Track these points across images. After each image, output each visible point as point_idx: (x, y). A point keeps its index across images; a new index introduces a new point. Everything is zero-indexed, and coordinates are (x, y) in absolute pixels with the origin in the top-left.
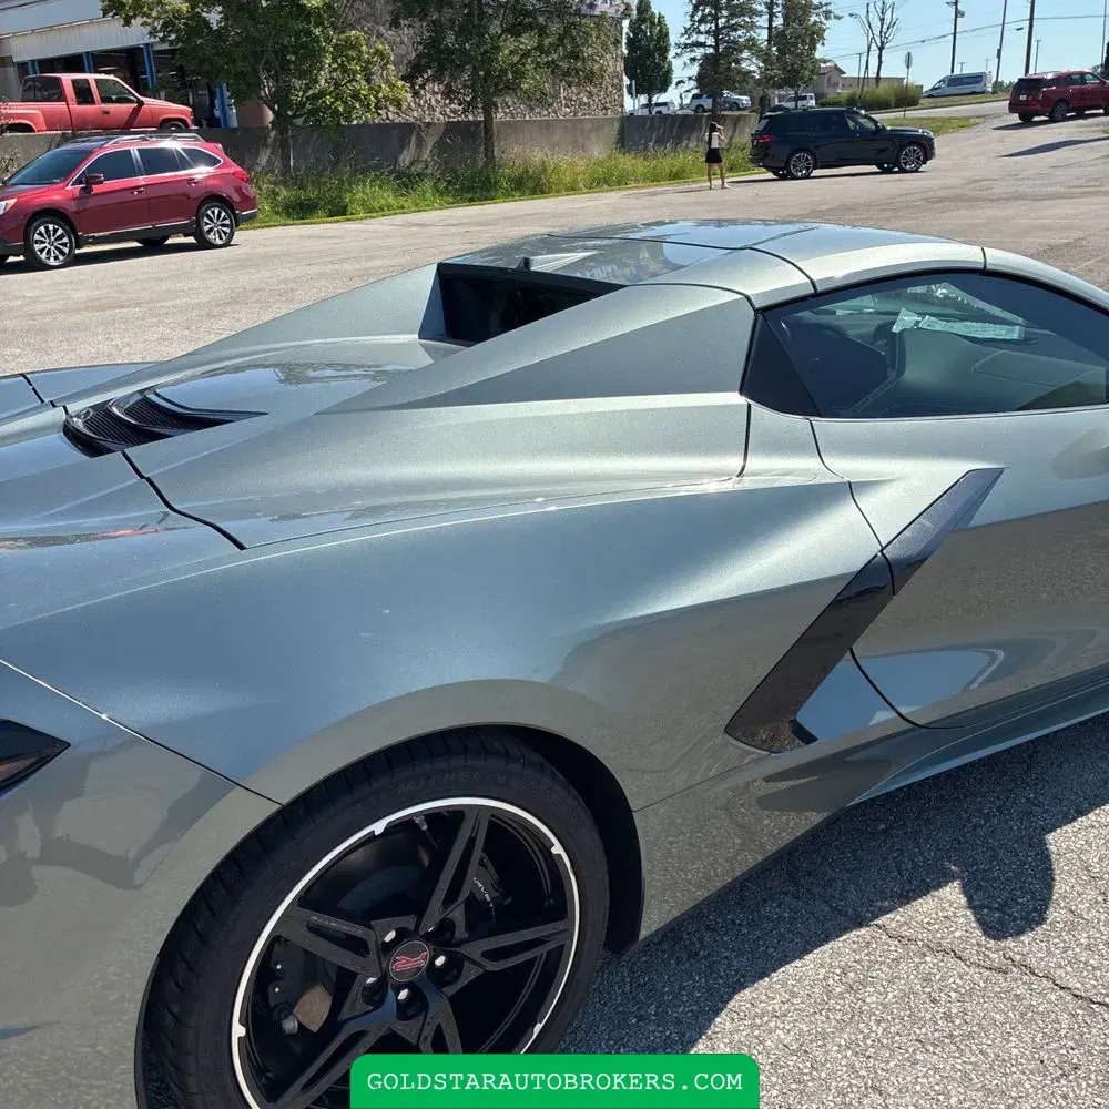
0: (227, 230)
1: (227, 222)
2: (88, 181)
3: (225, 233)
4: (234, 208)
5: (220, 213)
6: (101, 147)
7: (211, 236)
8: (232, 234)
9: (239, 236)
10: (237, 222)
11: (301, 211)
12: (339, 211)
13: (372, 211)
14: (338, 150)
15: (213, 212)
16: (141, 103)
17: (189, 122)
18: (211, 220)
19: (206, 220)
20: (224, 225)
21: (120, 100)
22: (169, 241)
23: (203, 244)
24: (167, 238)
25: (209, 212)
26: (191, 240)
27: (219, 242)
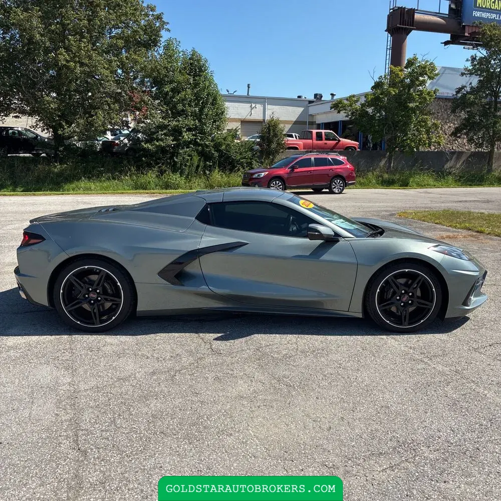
0: (342, 188)
1: (342, 185)
2: (293, 168)
3: (340, 189)
4: (346, 181)
5: (340, 182)
6: (302, 157)
7: (335, 190)
8: (343, 190)
9: (345, 191)
10: (346, 185)
11: (388, 183)
12: (405, 184)
13: (420, 185)
14: (416, 161)
15: (337, 181)
16: (339, 141)
17: (357, 148)
18: (336, 183)
19: (334, 183)
20: (341, 186)
21: (333, 140)
22: (324, 190)
23: (332, 192)
24: (323, 189)
25: (336, 181)
26: (328, 190)
27: (337, 192)
